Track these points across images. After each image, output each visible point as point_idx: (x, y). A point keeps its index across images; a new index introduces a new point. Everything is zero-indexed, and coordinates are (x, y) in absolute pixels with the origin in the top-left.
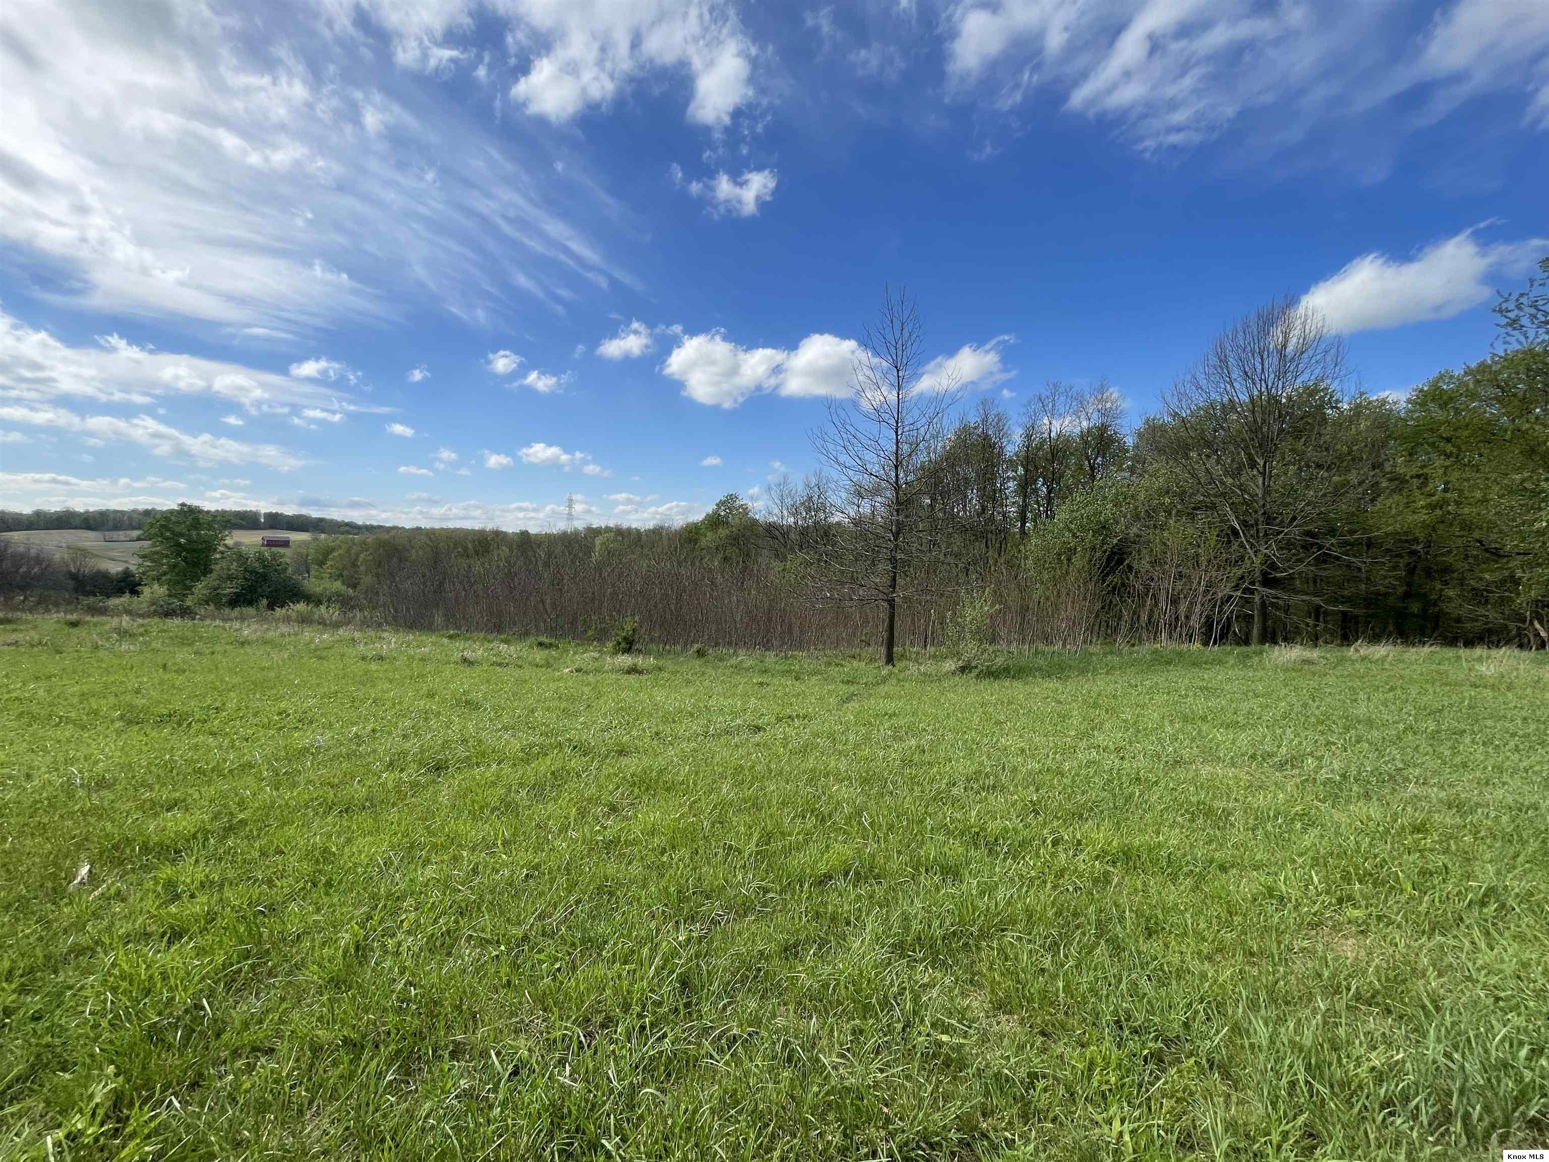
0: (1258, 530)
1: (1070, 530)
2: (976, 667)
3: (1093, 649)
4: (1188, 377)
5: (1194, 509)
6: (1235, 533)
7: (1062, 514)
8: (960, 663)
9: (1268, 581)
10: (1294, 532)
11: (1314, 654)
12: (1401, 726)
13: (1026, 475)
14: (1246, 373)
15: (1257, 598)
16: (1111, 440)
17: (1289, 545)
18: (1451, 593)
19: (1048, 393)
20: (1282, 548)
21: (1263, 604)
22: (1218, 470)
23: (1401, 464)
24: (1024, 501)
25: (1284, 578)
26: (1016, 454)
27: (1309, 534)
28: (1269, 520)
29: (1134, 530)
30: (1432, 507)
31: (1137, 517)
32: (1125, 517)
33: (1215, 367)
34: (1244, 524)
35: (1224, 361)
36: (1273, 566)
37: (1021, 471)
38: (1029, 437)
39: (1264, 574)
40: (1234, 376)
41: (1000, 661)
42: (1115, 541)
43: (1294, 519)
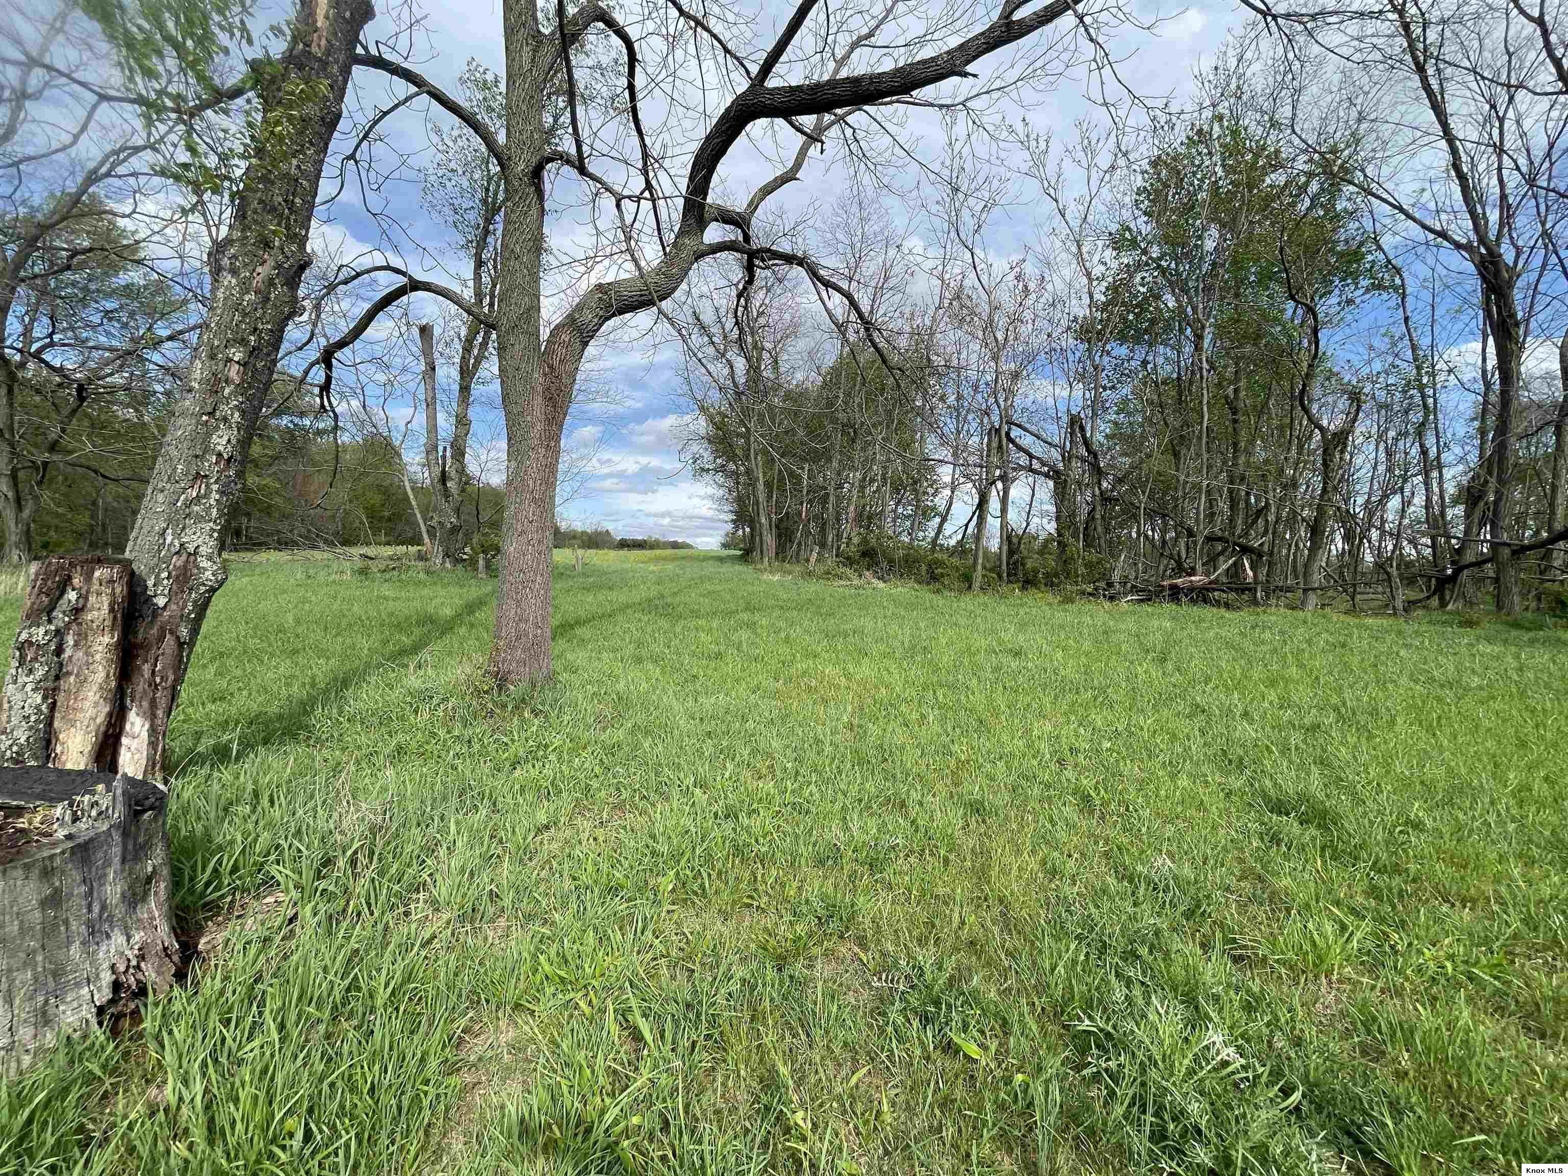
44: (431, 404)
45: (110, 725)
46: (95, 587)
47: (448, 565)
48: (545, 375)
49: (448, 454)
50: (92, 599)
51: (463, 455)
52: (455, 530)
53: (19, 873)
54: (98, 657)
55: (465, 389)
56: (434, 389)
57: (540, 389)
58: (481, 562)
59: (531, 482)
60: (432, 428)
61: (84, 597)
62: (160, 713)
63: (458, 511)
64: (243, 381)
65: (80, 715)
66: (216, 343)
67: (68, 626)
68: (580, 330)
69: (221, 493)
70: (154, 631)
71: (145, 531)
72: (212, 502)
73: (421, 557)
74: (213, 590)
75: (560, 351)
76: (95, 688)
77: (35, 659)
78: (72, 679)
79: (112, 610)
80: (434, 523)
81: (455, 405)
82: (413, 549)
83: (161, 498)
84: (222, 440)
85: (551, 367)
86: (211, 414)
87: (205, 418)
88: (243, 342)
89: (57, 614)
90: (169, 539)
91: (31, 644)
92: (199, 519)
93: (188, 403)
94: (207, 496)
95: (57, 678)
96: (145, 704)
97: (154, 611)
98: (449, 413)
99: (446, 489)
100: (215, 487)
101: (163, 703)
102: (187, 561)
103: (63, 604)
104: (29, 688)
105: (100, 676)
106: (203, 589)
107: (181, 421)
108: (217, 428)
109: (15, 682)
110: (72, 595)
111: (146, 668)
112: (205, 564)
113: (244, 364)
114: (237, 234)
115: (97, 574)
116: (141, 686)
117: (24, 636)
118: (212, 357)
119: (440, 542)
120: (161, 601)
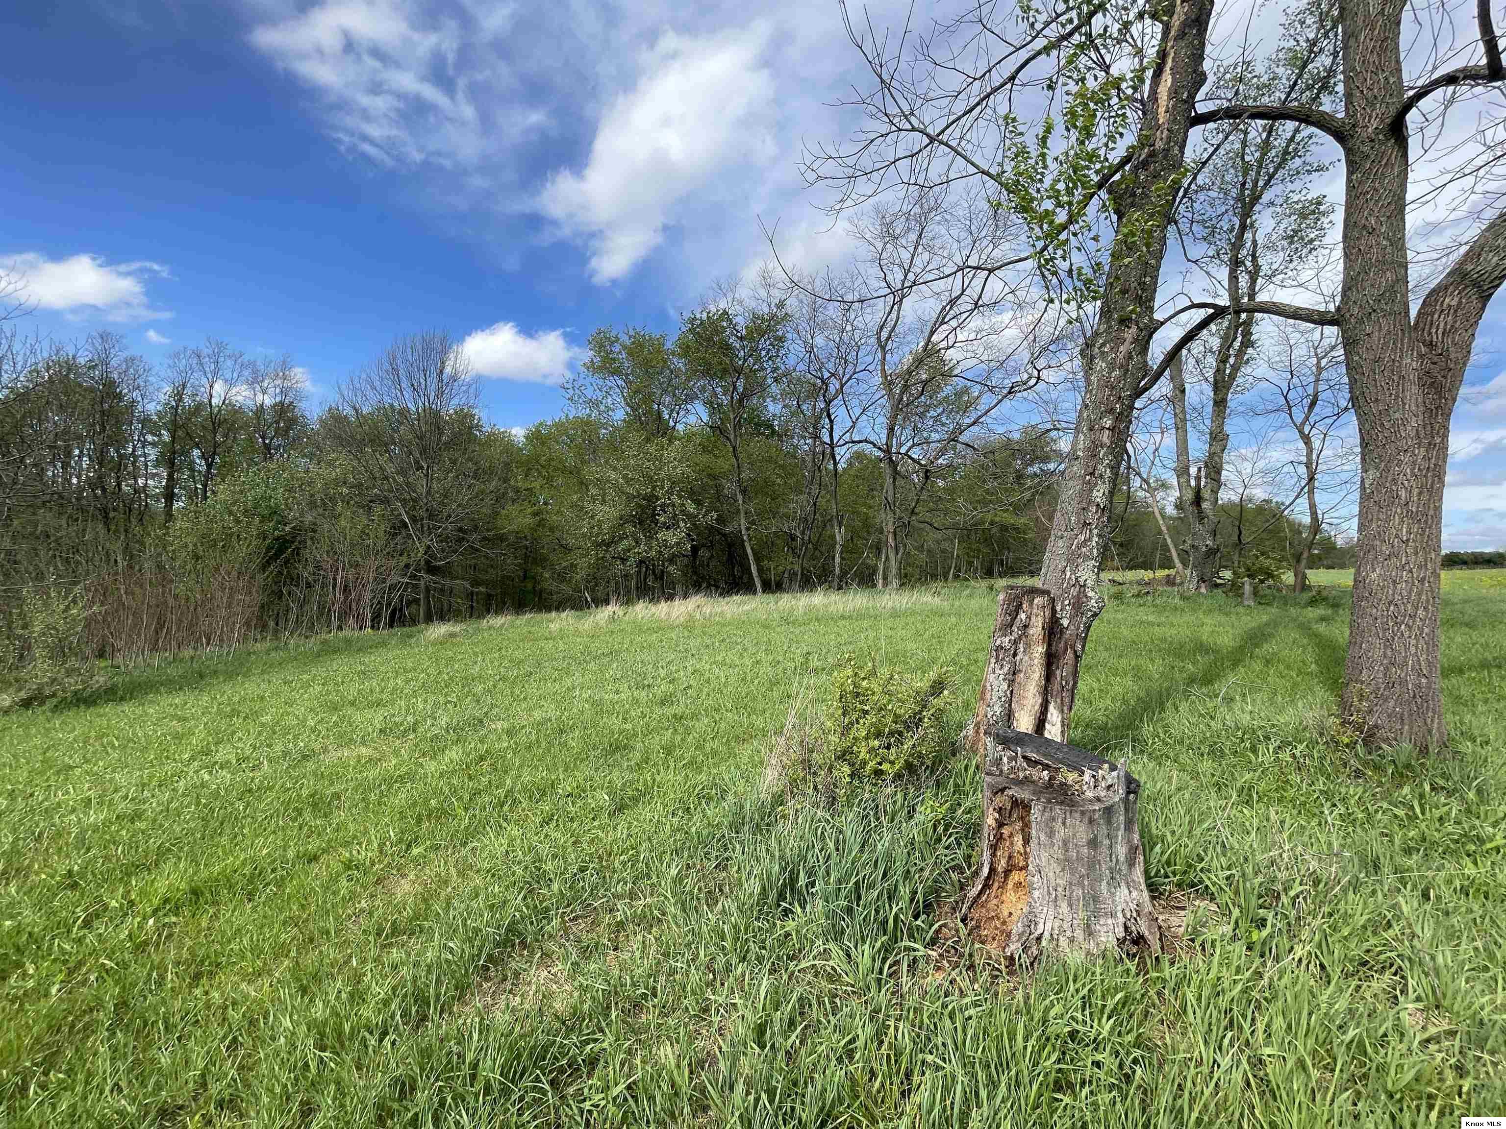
0: (422, 525)
1: (231, 513)
2: (54, 695)
3: (251, 646)
4: (364, 376)
5: (371, 501)
6: (405, 525)
7: (222, 492)
8: (23, 694)
9: (432, 570)
10: (449, 527)
11: (457, 628)
12: (498, 677)
13: (173, 441)
14: (413, 385)
15: (422, 582)
16: (292, 422)
17: (445, 539)
18: (547, 575)
19: (210, 352)
20: (442, 541)
21: (428, 589)
22: (390, 469)
23: (519, 481)
24: (170, 476)
25: (443, 566)
26: (159, 414)
27: (460, 530)
28: (431, 517)
29: (309, 518)
30: (535, 514)
31: (312, 505)
32: (299, 504)
33: (387, 371)
34: (414, 519)
35: (395, 370)
36: (433, 556)
37: (166, 436)
38: (179, 396)
39: (428, 562)
40: (404, 386)
41: (100, 680)
42: (287, 529)
43: (450, 516)
44: (1181, 428)
45: (1042, 713)
46: (1035, 611)
47: (1203, 590)
48: (1421, 356)
49: (1203, 473)
50: (1033, 619)
51: (1219, 473)
52: (1211, 552)
53: (1077, 815)
54: (1036, 661)
55: (1220, 403)
56: (1184, 412)
57: (1413, 376)
58: (1247, 588)
59: (1403, 494)
60: (1182, 448)
61: (1029, 617)
62: (1065, 708)
63: (1214, 533)
64: (1111, 443)
65: (1025, 702)
66: (1093, 417)
67: (1020, 638)
68: (1475, 284)
69: (1099, 536)
70: (1062, 645)
71: (1051, 569)
72: (1094, 544)
73: (1170, 581)
74: (1095, 615)
75: (1442, 322)
76: (1034, 684)
77: (1003, 659)
78: (1022, 675)
79: (1043, 628)
80: (1186, 547)
81: (1208, 422)
82: (1161, 573)
83: (1061, 543)
84: (1099, 494)
85: (1431, 345)
86: (1092, 474)
87: (1088, 478)
88: (1111, 411)
89: (1014, 628)
90: (1068, 574)
91: (1002, 648)
92: (1087, 558)
93: (1075, 468)
94: (1090, 539)
95: (1014, 673)
96: (1059, 700)
97: (1061, 630)
98: (1203, 433)
99: (1200, 511)
100: (1095, 532)
101: (1067, 700)
102: (1079, 592)
103: (1017, 622)
104: (1002, 677)
105: (1036, 676)
106: (1090, 614)
107: (1071, 483)
108: (1096, 484)
109: (994, 673)
110: (1023, 616)
111: (1058, 672)
112: (1091, 594)
113: (1112, 429)
114: (1102, 328)
115: (1036, 601)
116: (1056, 687)
117: (998, 643)
118: (1091, 429)
119: (1194, 566)
120: (1065, 622)
